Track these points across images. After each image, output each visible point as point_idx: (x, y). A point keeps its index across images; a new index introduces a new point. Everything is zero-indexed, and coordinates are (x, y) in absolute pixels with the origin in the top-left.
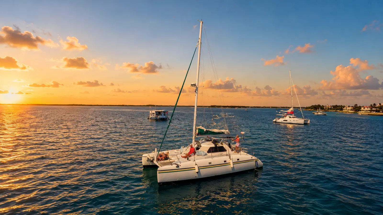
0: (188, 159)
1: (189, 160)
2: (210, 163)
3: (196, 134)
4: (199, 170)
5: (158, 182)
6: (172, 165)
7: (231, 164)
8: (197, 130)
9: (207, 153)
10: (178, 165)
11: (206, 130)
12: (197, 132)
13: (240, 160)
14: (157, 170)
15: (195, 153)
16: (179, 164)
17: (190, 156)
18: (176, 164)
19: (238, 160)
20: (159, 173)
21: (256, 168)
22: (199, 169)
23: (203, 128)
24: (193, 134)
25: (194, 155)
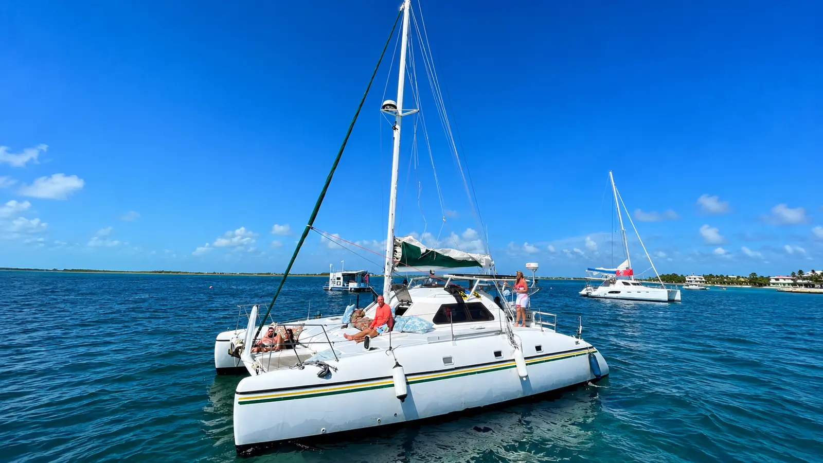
0: (367, 346)
1: (372, 349)
2: (447, 360)
3: (394, 262)
4: (408, 389)
5: (237, 443)
6: (303, 368)
7: (521, 363)
8: (399, 250)
9: (435, 326)
10: (326, 367)
11: (427, 251)
12: (399, 255)
13: (545, 351)
14: (235, 392)
15: (391, 324)
16: (332, 363)
17: (376, 335)
18: (320, 365)
19: (538, 348)
20: (241, 403)
21: (593, 381)
22: (408, 383)
23: (416, 243)
24: (387, 260)
25: (389, 331)
